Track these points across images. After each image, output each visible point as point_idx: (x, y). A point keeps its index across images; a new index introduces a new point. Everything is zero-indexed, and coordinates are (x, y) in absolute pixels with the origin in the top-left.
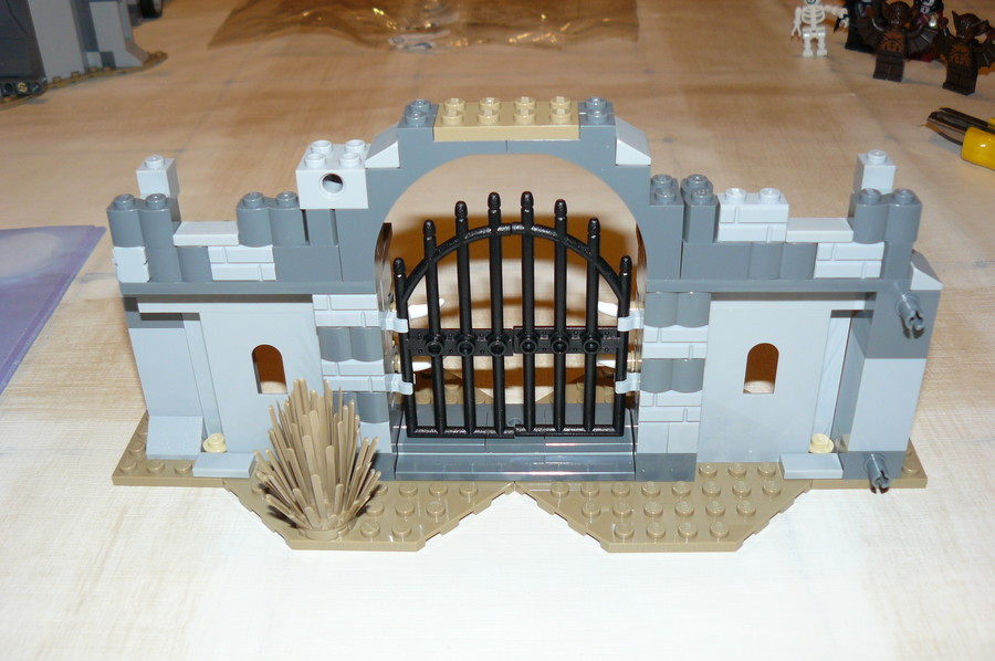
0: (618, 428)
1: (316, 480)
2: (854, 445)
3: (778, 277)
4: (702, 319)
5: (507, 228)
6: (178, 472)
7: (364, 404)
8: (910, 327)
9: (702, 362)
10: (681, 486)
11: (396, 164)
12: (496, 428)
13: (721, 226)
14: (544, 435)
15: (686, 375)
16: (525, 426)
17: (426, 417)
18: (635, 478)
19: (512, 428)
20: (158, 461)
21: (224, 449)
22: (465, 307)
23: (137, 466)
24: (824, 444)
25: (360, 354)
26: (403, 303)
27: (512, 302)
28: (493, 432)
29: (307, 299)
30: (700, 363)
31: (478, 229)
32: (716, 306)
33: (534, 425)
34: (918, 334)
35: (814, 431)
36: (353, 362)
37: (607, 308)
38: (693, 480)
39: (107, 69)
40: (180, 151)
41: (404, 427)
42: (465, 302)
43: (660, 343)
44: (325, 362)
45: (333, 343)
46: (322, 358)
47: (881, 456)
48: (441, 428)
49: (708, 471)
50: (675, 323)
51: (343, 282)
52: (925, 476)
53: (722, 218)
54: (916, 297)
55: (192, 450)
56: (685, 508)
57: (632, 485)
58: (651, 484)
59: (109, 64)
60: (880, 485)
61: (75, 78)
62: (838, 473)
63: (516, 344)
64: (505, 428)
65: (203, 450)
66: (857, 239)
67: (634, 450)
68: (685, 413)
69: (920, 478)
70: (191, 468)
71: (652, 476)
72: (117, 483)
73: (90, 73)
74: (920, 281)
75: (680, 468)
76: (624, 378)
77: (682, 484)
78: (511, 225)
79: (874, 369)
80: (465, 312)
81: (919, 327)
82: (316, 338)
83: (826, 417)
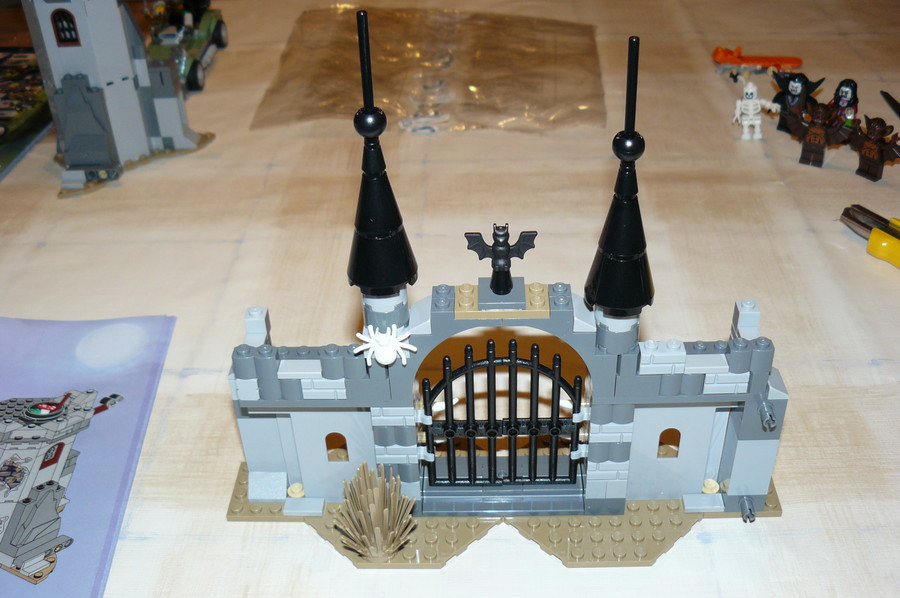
0: (572, 479)
1: (377, 530)
2: (731, 492)
3: (679, 393)
4: (630, 419)
5: (499, 361)
6: (272, 512)
7: (402, 471)
8: (767, 426)
9: (629, 444)
10: (615, 519)
11: (428, 331)
12: (489, 479)
13: (641, 366)
14: (523, 483)
15: (619, 452)
16: (509, 478)
17: (442, 473)
18: (584, 514)
19: (501, 479)
20: (257, 502)
21: (302, 494)
22: (470, 397)
23: (242, 507)
24: (713, 485)
25: (402, 441)
26: (428, 406)
27: (502, 394)
28: (488, 482)
29: (368, 410)
30: (628, 445)
31: (480, 361)
32: (638, 412)
33: (516, 478)
34: (772, 429)
35: (705, 476)
36: (396, 446)
37: (566, 402)
38: (622, 513)
39: (168, 151)
40: (239, 241)
41: (426, 477)
42: (470, 395)
43: (600, 433)
44: (377, 447)
45: (383, 436)
46: (376, 443)
47: (751, 498)
48: (452, 479)
49: (633, 506)
50: (611, 421)
51: (391, 399)
52: (781, 510)
53: (642, 361)
54: (772, 404)
55: (281, 496)
56: (618, 535)
57: (582, 518)
58: (595, 518)
59: (169, 148)
60: (749, 517)
61: (144, 160)
62: (720, 507)
63: (505, 431)
64: (496, 479)
65: (288, 496)
66: (731, 370)
67: (584, 492)
68: (618, 474)
69: (777, 510)
70: (281, 510)
71: (594, 512)
72: (229, 519)
73: (153, 155)
74: (774, 394)
75: (615, 507)
76: (577, 449)
77: (615, 517)
78: (502, 359)
79: (745, 447)
80: (470, 401)
81: (772, 426)
82: (372, 432)
83: (714, 467)
